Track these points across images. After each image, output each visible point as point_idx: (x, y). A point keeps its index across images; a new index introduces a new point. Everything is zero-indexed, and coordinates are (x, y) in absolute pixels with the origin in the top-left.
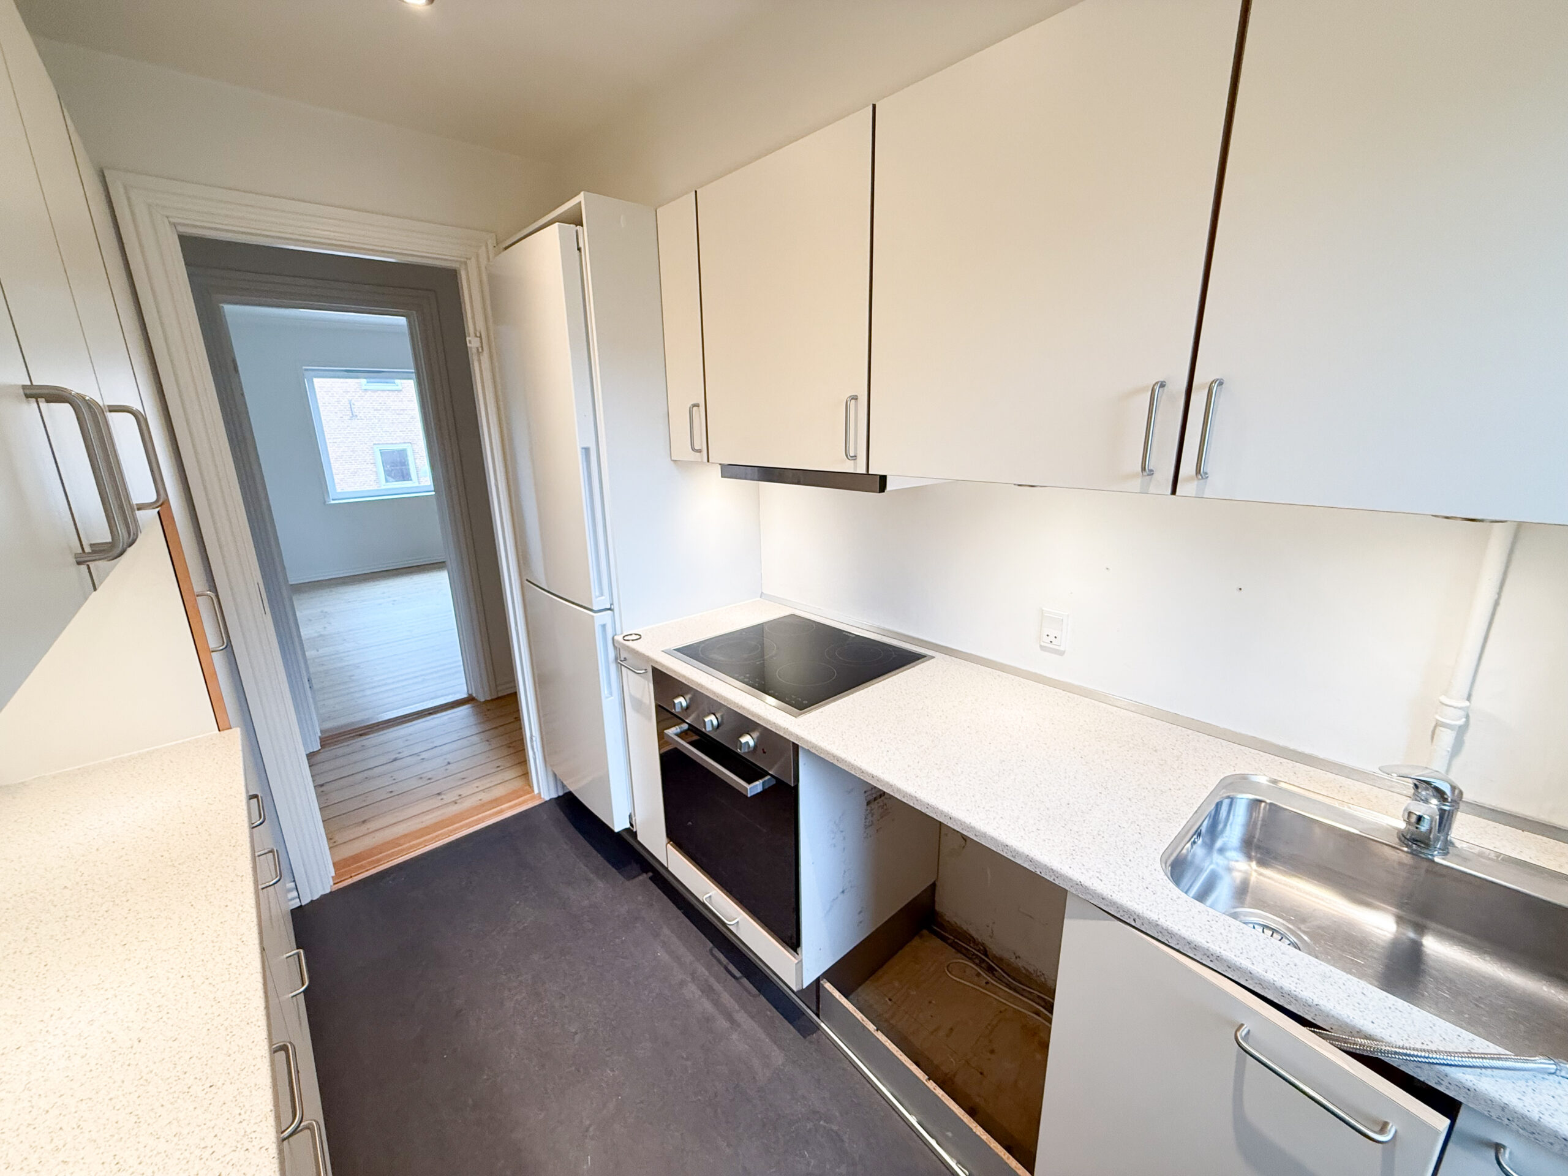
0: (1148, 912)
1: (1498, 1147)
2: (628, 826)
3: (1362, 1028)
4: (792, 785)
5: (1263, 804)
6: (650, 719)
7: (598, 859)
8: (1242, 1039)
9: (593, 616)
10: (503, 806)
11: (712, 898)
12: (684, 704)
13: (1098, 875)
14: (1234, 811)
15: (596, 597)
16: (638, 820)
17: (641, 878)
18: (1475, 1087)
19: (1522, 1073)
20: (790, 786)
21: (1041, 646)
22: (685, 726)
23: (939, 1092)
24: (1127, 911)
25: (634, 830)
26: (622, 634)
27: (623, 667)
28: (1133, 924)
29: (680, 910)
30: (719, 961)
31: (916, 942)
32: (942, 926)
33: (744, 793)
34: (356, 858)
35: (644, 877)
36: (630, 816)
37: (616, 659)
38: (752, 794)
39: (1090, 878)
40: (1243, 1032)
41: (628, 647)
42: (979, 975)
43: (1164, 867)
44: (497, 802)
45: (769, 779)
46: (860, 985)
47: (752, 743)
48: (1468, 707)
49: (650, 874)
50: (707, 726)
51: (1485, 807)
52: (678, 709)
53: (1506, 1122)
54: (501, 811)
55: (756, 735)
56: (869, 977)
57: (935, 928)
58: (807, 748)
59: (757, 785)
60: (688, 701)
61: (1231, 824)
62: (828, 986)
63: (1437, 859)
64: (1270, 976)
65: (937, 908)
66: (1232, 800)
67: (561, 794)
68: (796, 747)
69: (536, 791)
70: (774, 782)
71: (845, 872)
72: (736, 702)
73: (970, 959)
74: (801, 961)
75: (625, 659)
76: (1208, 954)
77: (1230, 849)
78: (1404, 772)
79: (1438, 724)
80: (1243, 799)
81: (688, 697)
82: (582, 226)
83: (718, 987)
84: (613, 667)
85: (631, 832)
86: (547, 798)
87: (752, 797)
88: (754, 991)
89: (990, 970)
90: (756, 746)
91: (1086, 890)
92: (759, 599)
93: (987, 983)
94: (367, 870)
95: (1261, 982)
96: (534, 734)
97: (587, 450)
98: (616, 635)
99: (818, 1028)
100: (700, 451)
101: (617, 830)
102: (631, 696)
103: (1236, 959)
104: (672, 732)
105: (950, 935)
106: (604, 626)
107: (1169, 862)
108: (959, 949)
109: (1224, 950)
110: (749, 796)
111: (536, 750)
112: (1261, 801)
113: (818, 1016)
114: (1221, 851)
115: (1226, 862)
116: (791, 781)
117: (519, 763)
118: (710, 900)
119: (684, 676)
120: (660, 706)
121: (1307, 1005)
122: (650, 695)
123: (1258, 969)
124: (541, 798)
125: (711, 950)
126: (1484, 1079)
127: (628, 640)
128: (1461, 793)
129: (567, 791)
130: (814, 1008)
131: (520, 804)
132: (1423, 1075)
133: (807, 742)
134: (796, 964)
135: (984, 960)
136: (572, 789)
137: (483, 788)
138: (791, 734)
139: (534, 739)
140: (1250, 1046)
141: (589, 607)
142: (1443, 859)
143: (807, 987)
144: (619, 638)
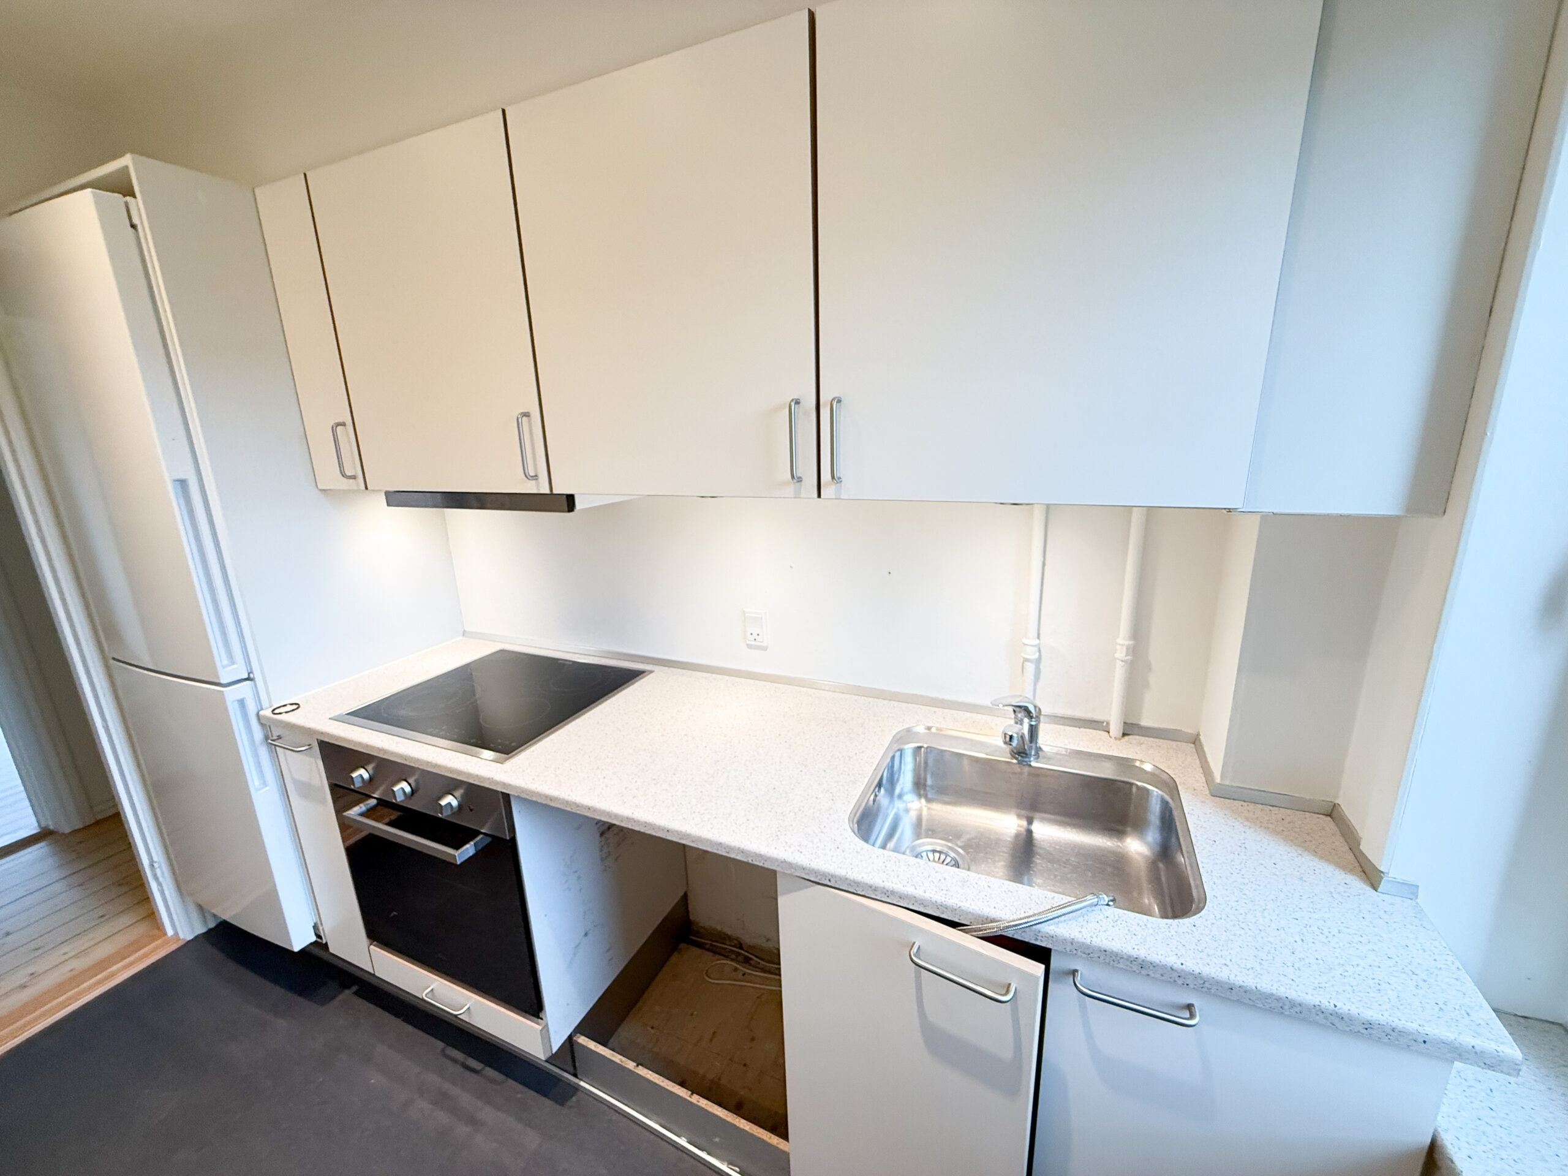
0: (839, 869)
1: (1074, 972)
2: (314, 938)
3: (989, 915)
4: (508, 838)
5: (923, 749)
6: (323, 802)
7: (277, 992)
8: (915, 955)
9: (222, 692)
10: (114, 968)
11: (434, 991)
12: (366, 776)
13: (799, 848)
14: (904, 760)
15: (224, 667)
16: (327, 929)
17: (341, 997)
18: (1056, 934)
19: (1081, 911)
20: (506, 840)
21: (747, 645)
22: (373, 802)
23: (704, 1103)
24: (824, 875)
25: (324, 942)
26: (271, 707)
27: (277, 748)
28: (829, 884)
29: (399, 1017)
30: (455, 1061)
31: (674, 958)
32: (697, 933)
33: (452, 861)
35: (347, 994)
36: (315, 927)
37: (266, 738)
38: (463, 859)
39: (792, 853)
40: (915, 949)
41: (281, 722)
42: (736, 970)
43: (851, 825)
44: (102, 965)
45: (482, 838)
46: (619, 1025)
47: (455, 803)
48: (1039, 644)
49: (355, 988)
50: (397, 795)
51: (1057, 717)
52: (358, 784)
53: (1075, 952)
54: (113, 975)
55: (459, 793)
56: (629, 1012)
57: (694, 938)
58: (516, 795)
59: (467, 849)
60: (371, 772)
61: (904, 773)
62: (582, 1040)
63: (1033, 764)
64: (928, 896)
65: (692, 918)
66: (901, 751)
67: (212, 925)
68: (506, 797)
69: (170, 932)
70: (489, 840)
71: (585, 912)
72: (430, 760)
73: (727, 957)
74: (546, 1027)
75: (279, 737)
76: (885, 891)
77: (907, 793)
78: (1008, 701)
79: (1026, 660)
80: (909, 748)
81: (370, 767)
82: (135, 197)
83: (454, 1091)
84: (264, 753)
85: (320, 945)
86: (190, 937)
87: (462, 864)
88: (498, 1077)
89: (747, 961)
90: (460, 806)
91: (790, 865)
92: (461, 638)
93: (744, 975)
95: (922, 903)
96: (155, 859)
97: (183, 483)
98: (262, 709)
99: (577, 1089)
100: (354, 477)
101: (297, 948)
102: (296, 782)
103: (904, 889)
104: (354, 812)
105: (707, 940)
106: (242, 703)
107: (855, 821)
108: (714, 951)
109: (896, 884)
110: (458, 863)
111: (161, 879)
112: (920, 747)
113: (575, 1075)
114: (900, 796)
115: (904, 805)
116: (506, 835)
117: (138, 903)
118: (433, 995)
119: (360, 744)
120: (336, 785)
121: (954, 910)
122: (320, 776)
123: (919, 893)
124: (180, 940)
125: (443, 1051)
126: (1060, 925)
127: (280, 713)
128: (1040, 710)
129: (219, 921)
130: (571, 1069)
131: (145, 956)
132: (1028, 937)
133: (516, 787)
134: (541, 1031)
135: (740, 954)
136: (227, 916)
137: (73, 954)
138: (497, 783)
139: (156, 865)
140: (922, 960)
141: (216, 680)
142: (1037, 762)
143: (556, 1052)
144: (267, 713)
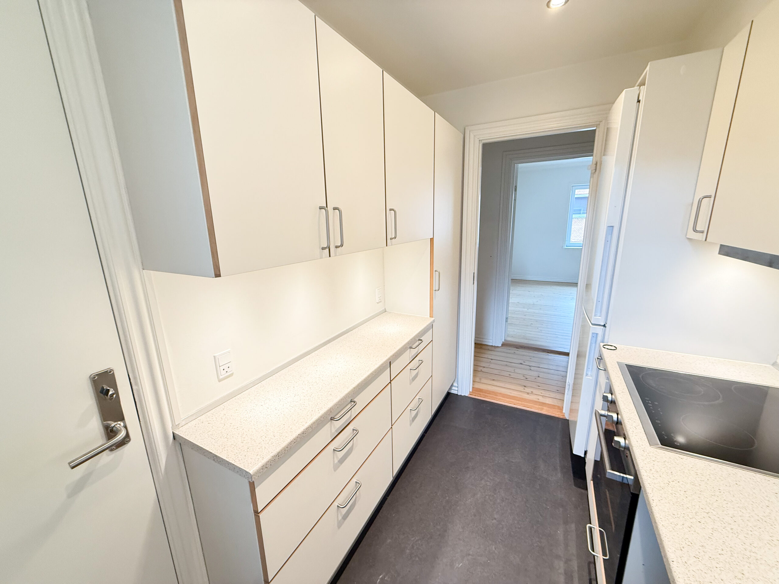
15: (595, 316)
26: (606, 343)
34: (480, 390)
41: (602, 351)
47: (623, 445)
69: (564, 411)
82: (644, 85)
94: (481, 397)
97: (612, 228)
100: (702, 232)
101: (574, 452)
106: (597, 335)
111: (568, 390)
127: (605, 348)
129: (568, 419)
131: (552, 412)
136: (571, 420)
137: (543, 395)
139: (569, 384)
144: (602, 345)
